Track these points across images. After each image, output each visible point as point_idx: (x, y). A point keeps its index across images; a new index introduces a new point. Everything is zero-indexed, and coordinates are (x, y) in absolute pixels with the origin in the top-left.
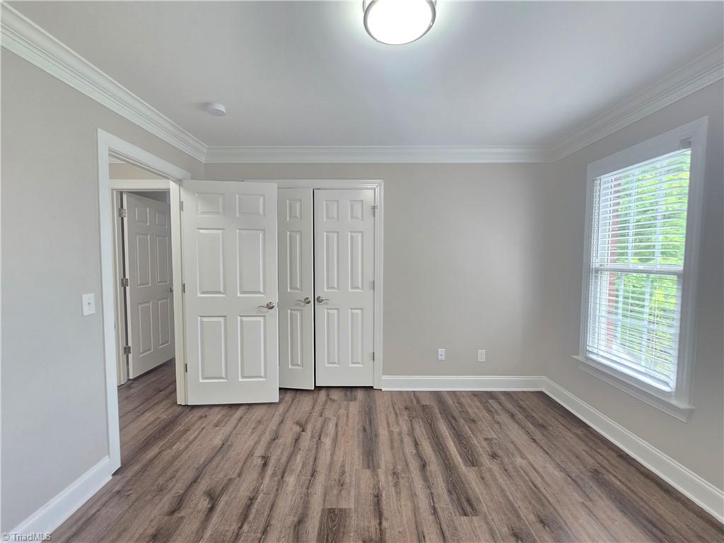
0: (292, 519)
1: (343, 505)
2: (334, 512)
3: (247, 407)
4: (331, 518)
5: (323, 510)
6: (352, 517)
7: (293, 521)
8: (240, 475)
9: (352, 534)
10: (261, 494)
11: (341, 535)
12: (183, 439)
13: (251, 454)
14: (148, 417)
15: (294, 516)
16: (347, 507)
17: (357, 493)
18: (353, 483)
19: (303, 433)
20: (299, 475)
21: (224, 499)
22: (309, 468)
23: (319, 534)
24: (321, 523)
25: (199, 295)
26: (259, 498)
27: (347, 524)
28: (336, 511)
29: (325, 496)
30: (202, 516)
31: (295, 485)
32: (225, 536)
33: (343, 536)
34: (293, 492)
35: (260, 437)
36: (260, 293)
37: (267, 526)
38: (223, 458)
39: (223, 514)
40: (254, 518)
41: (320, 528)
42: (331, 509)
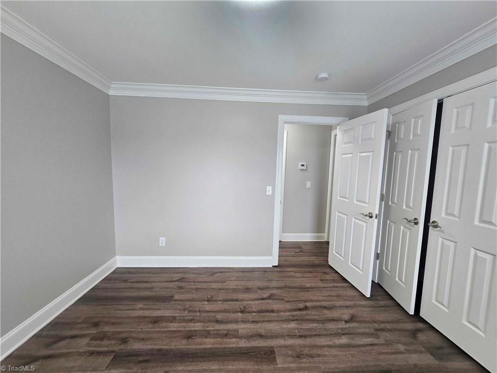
0: (263, 332)
1: (279, 360)
2: (272, 354)
3: (350, 285)
4: (266, 353)
5: (273, 347)
6: (269, 366)
7: (261, 333)
8: (287, 302)
9: (256, 367)
10: (277, 314)
11: (255, 360)
12: (303, 274)
13: (305, 301)
14: (312, 259)
15: (265, 333)
16: (278, 362)
17: (293, 368)
18: (303, 365)
19: (344, 322)
20: (298, 328)
21: (270, 301)
22: (307, 333)
23: (254, 347)
24: (263, 347)
25: (339, 198)
26: (274, 314)
27: (263, 363)
28: (274, 355)
29: (284, 347)
30: (260, 297)
31: (288, 328)
32: (250, 308)
33: (254, 361)
34: (283, 328)
35: (323, 301)
36: (365, 203)
37: (257, 322)
38: (298, 291)
39: (262, 303)
40: (260, 316)
41: (258, 347)
42: (274, 352)
